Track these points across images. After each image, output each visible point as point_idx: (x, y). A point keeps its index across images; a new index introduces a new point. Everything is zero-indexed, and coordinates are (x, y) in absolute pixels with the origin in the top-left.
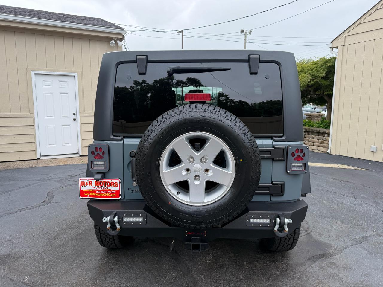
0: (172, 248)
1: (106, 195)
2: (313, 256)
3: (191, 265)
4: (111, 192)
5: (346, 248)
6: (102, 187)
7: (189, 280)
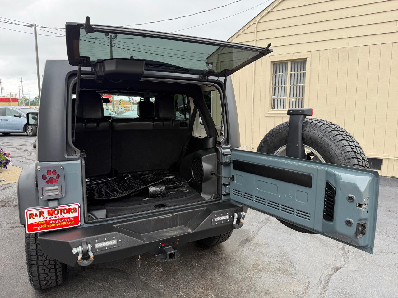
0: (140, 265)
1: (62, 224)
2: (241, 242)
3: (146, 279)
4: (68, 220)
5: (259, 230)
6: (58, 216)
7: (152, 293)
